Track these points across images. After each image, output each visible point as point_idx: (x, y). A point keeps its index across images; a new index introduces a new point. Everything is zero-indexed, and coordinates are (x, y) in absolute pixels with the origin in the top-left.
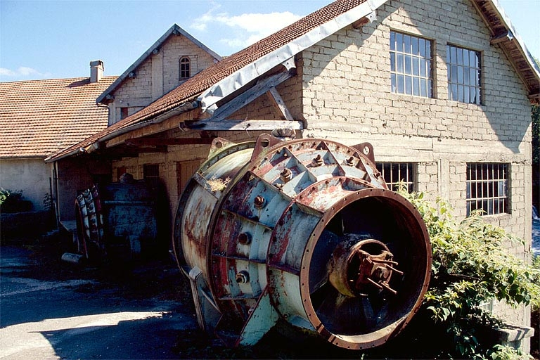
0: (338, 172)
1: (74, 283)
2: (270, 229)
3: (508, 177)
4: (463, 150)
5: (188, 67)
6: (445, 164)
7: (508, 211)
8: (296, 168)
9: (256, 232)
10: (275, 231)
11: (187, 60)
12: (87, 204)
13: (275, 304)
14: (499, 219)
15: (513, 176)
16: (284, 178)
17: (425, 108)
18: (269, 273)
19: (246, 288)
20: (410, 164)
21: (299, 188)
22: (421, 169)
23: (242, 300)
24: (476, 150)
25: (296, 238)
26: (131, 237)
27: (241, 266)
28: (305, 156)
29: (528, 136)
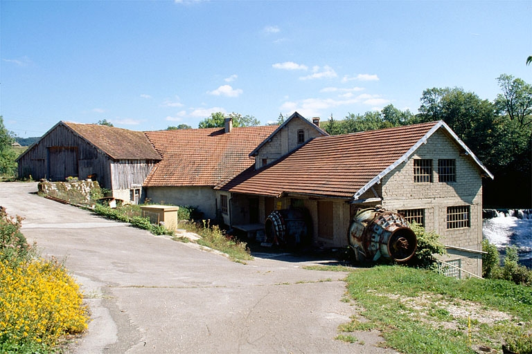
0: (395, 222)
1: (284, 254)
2: (379, 235)
3: (469, 211)
4: (445, 202)
5: (303, 136)
6: (437, 208)
7: (469, 226)
8: (385, 220)
9: (376, 236)
10: (381, 235)
11: (303, 132)
12: (276, 220)
13: (381, 252)
14: (464, 229)
15: (471, 211)
16: (382, 224)
17: (428, 187)
18: (380, 245)
19: (374, 249)
20: (422, 209)
21: (386, 226)
22: (426, 211)
23: (372, 251)
24: (452, 201)
25: (386, 237)
26: (296, 235)
27: (372, 243)
28: (387, 217)
29: (480, 191)
